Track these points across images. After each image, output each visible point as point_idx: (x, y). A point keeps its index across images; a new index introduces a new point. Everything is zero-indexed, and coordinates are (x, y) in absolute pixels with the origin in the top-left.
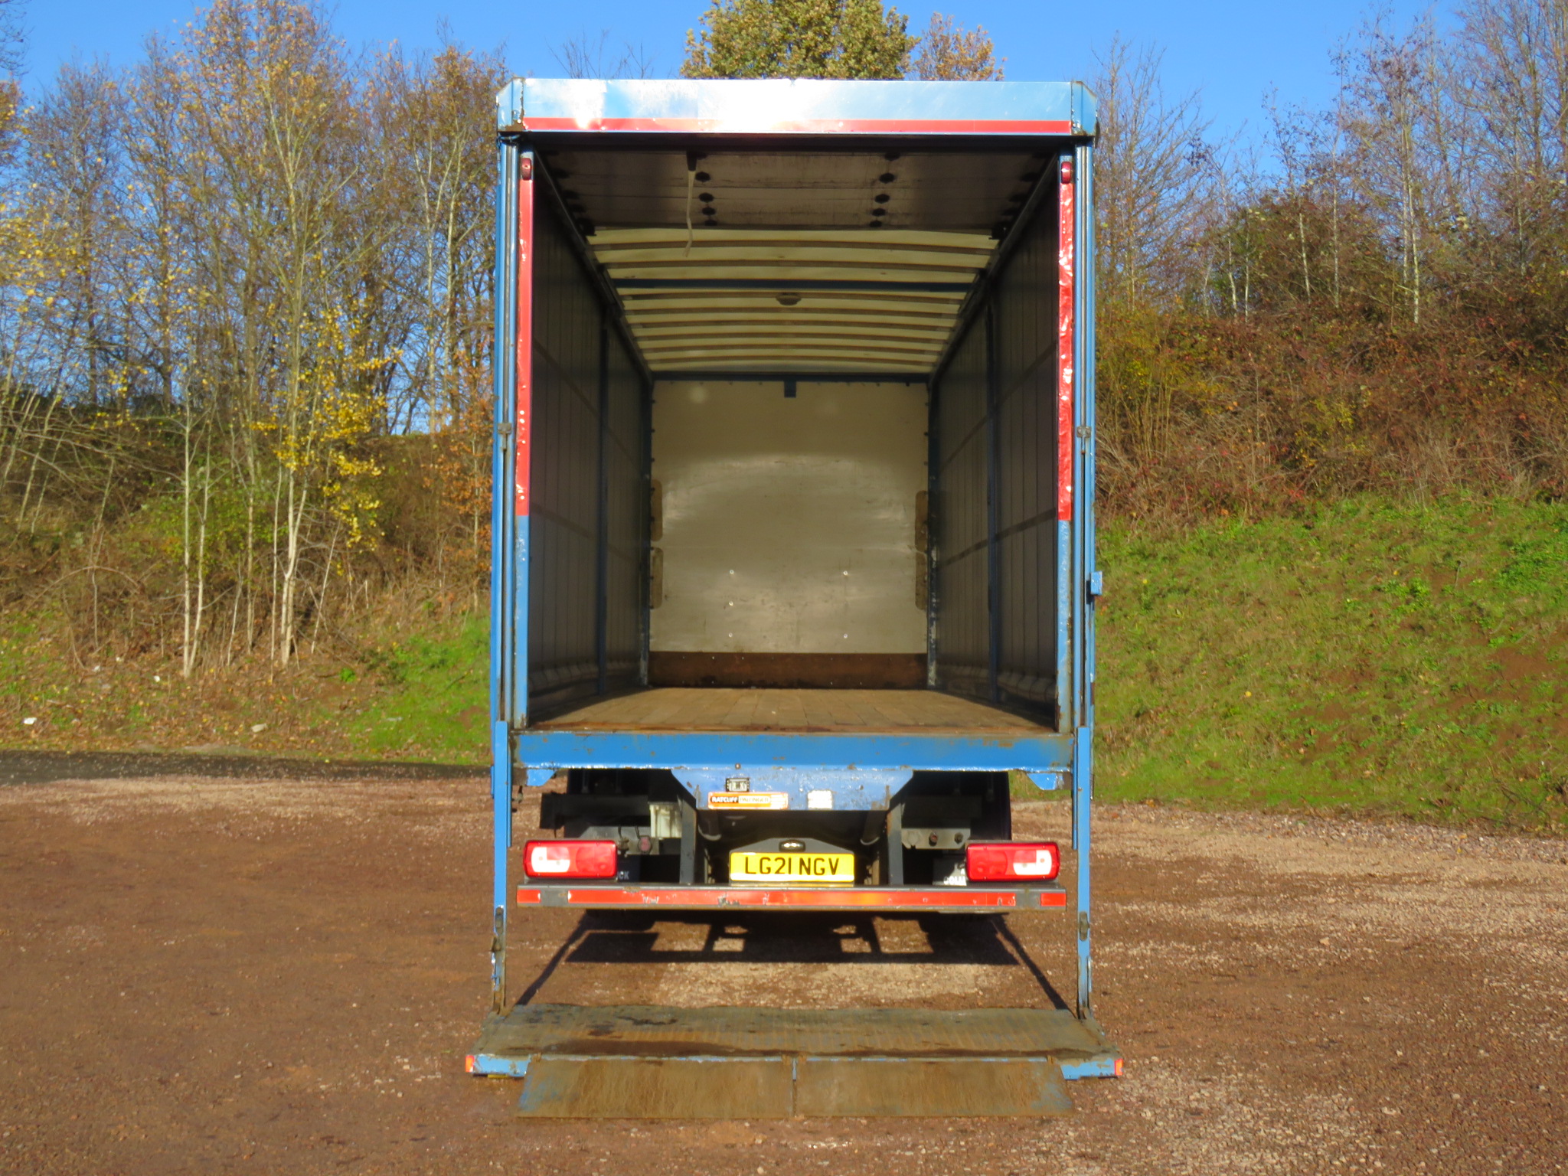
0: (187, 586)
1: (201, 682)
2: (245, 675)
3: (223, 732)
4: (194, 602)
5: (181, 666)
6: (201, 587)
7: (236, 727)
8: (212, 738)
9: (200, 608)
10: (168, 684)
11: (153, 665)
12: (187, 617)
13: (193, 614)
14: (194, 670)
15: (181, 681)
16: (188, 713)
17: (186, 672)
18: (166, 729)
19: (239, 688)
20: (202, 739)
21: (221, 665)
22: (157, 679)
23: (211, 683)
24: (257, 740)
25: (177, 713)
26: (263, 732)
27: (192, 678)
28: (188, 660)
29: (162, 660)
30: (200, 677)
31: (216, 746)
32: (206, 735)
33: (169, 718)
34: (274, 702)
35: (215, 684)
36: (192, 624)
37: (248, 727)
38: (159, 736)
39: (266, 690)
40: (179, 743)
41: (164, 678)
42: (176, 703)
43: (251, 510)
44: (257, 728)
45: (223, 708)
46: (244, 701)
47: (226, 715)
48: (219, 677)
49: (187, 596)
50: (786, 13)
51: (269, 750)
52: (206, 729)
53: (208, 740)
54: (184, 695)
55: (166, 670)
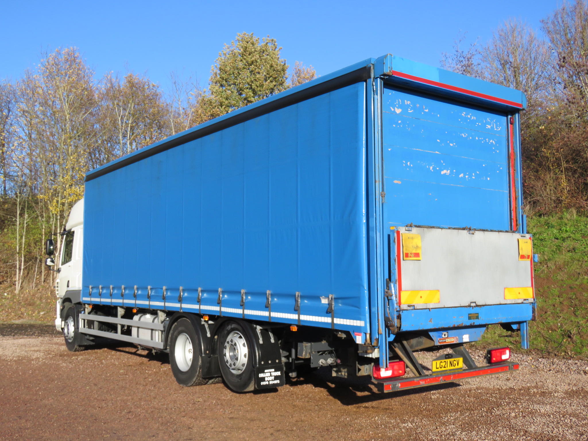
0: (18, 259)
1: (22, 295)
2: (40, 292)
3: (29, 314)
4: (20, 265)
5: (15, 290)
6: (23, 259)
7: (34, 312)
8: (24, 317)
9: (22, 267)
10: (10, 296)
11: (5, 289)
12: (18, 271)
13: (20, 269)
14: (20, 291)
15: (15, 295)
16: (16, 308)
17: (17, 292)
18: (6, 314)
19: (37, 297)
20: (20, 317)
21: (31, 288)
22: (6, 294)
23: (26, 296)
24: (42, 317)
25: (11, 308)
26: (44, 314)
27: (19, 294)
28: (18, 287)
29: (8, 287)
30: (22, 293)
31: (25, 320)
32: (22, 316)
33: (8, 309)
34: (50, 303)
35: (28, 296)
36: (20, 273)
37: (39, 313)
38: (3, 317)
39: (48, 298)
40: (10, 319)
41: (8, 294)
42: (12, 303)
43: (44, 230)
44: (42, 313)
45: (30, 305)
46: (38, 302)
47: (30, 308)
48: (29, 293)
49: (18, 263)
50: (245, 59)
51: (45, 322)
52: (22, 314)
53: (22, 318)
54: (15, 300)
55: (10, 291)
